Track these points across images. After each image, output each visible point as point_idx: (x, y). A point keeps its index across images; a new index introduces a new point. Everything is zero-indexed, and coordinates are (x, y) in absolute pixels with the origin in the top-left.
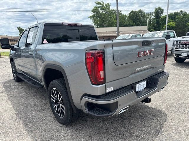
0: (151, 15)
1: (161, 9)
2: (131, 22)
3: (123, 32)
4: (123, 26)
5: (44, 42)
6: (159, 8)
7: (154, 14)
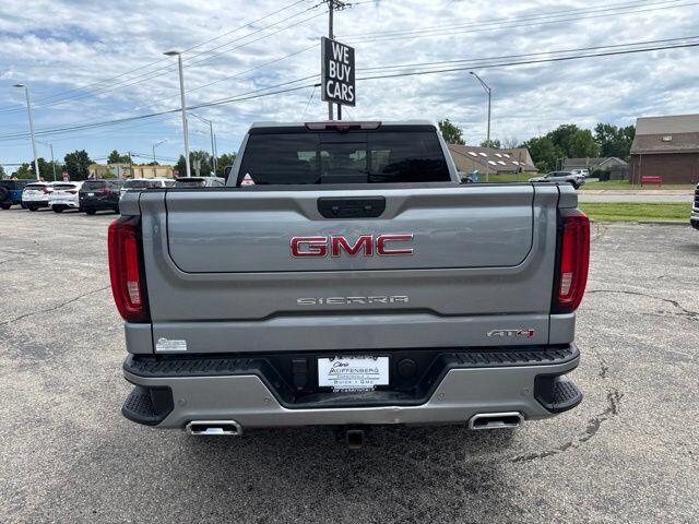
5: (244, 183)
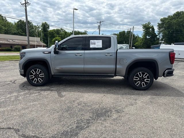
0: (38, 27)
1: (47, 25)
2: (20, 31)
3: (16, 41)
4: (11, 34)
6: (45, 23)
7: (41, 28)
